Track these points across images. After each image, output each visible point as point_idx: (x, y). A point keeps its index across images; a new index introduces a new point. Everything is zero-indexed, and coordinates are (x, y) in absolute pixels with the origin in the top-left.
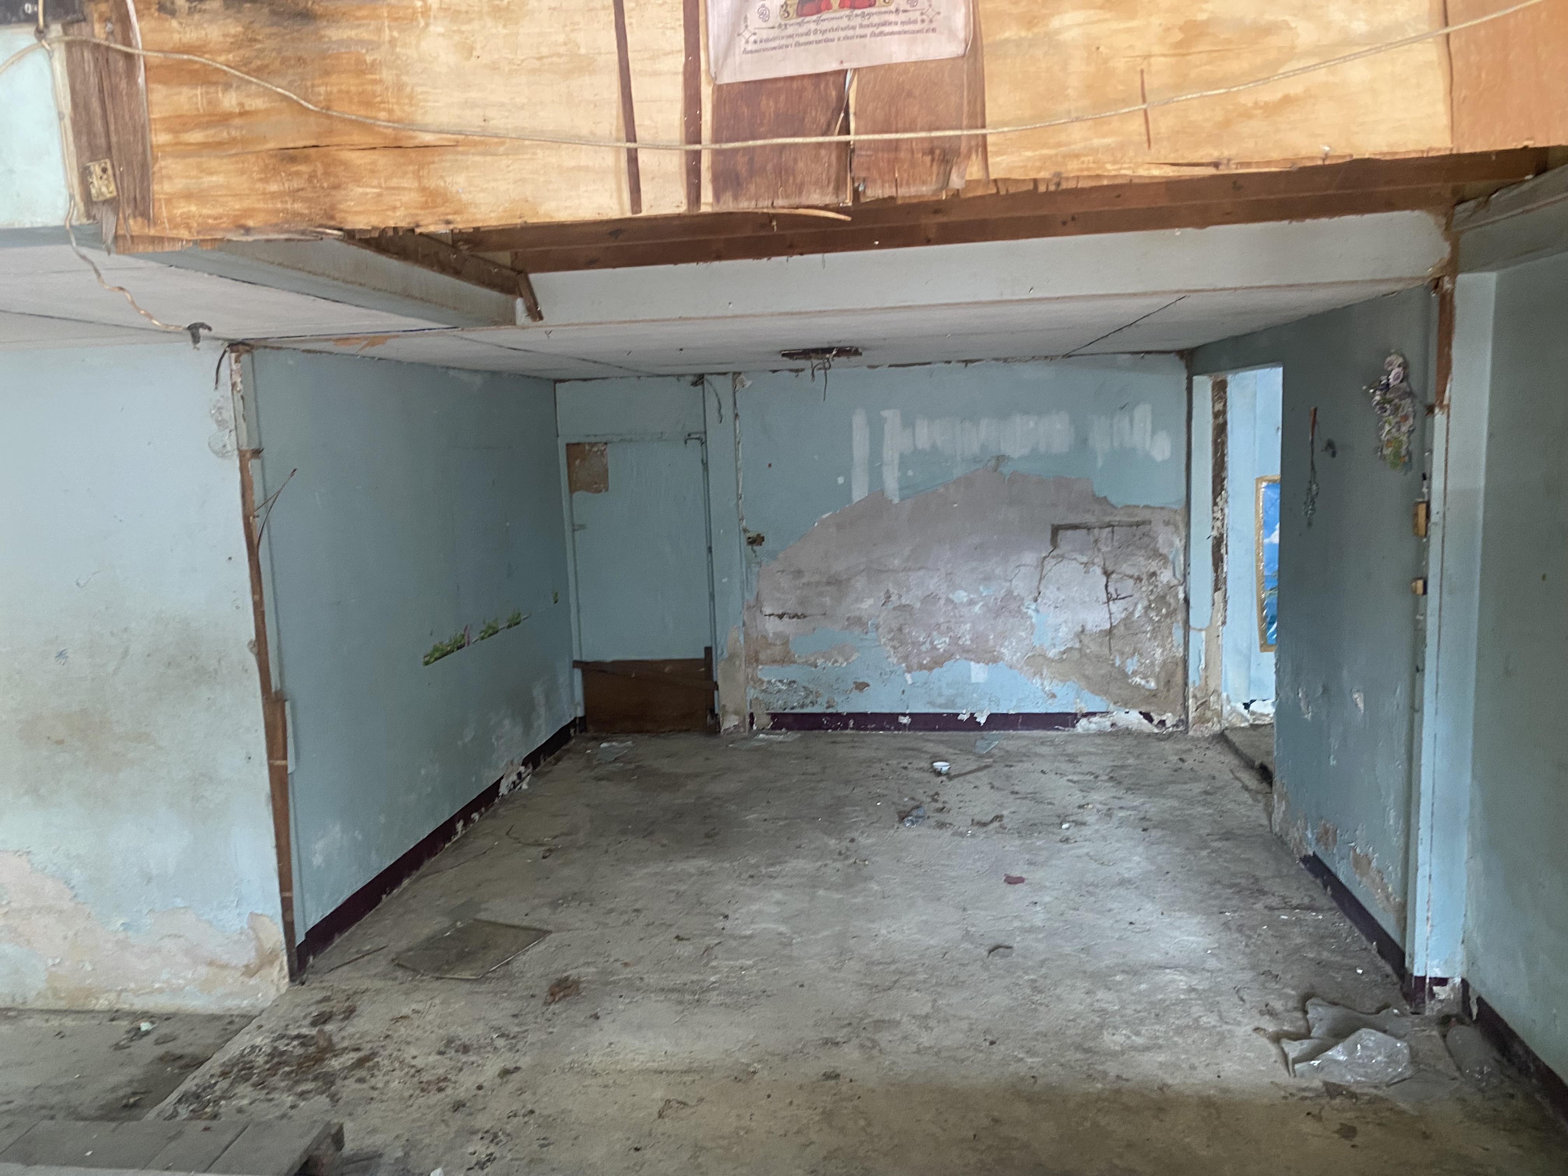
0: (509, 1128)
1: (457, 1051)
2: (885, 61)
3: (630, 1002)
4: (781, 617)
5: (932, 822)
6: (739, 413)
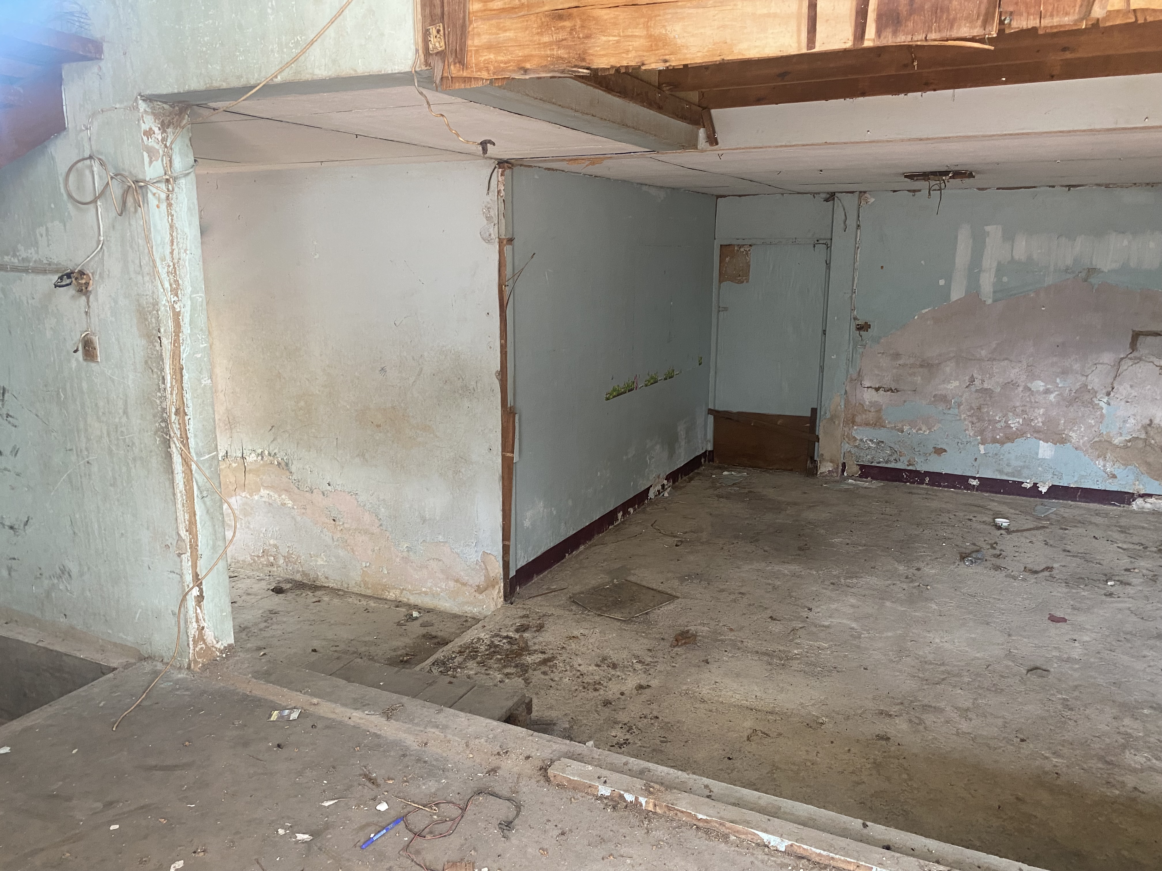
0: (640, 725)
1: (608, 666)
3: (733, 657)
4: (877, 389)
5: (988, 564)
6: (861, 224)
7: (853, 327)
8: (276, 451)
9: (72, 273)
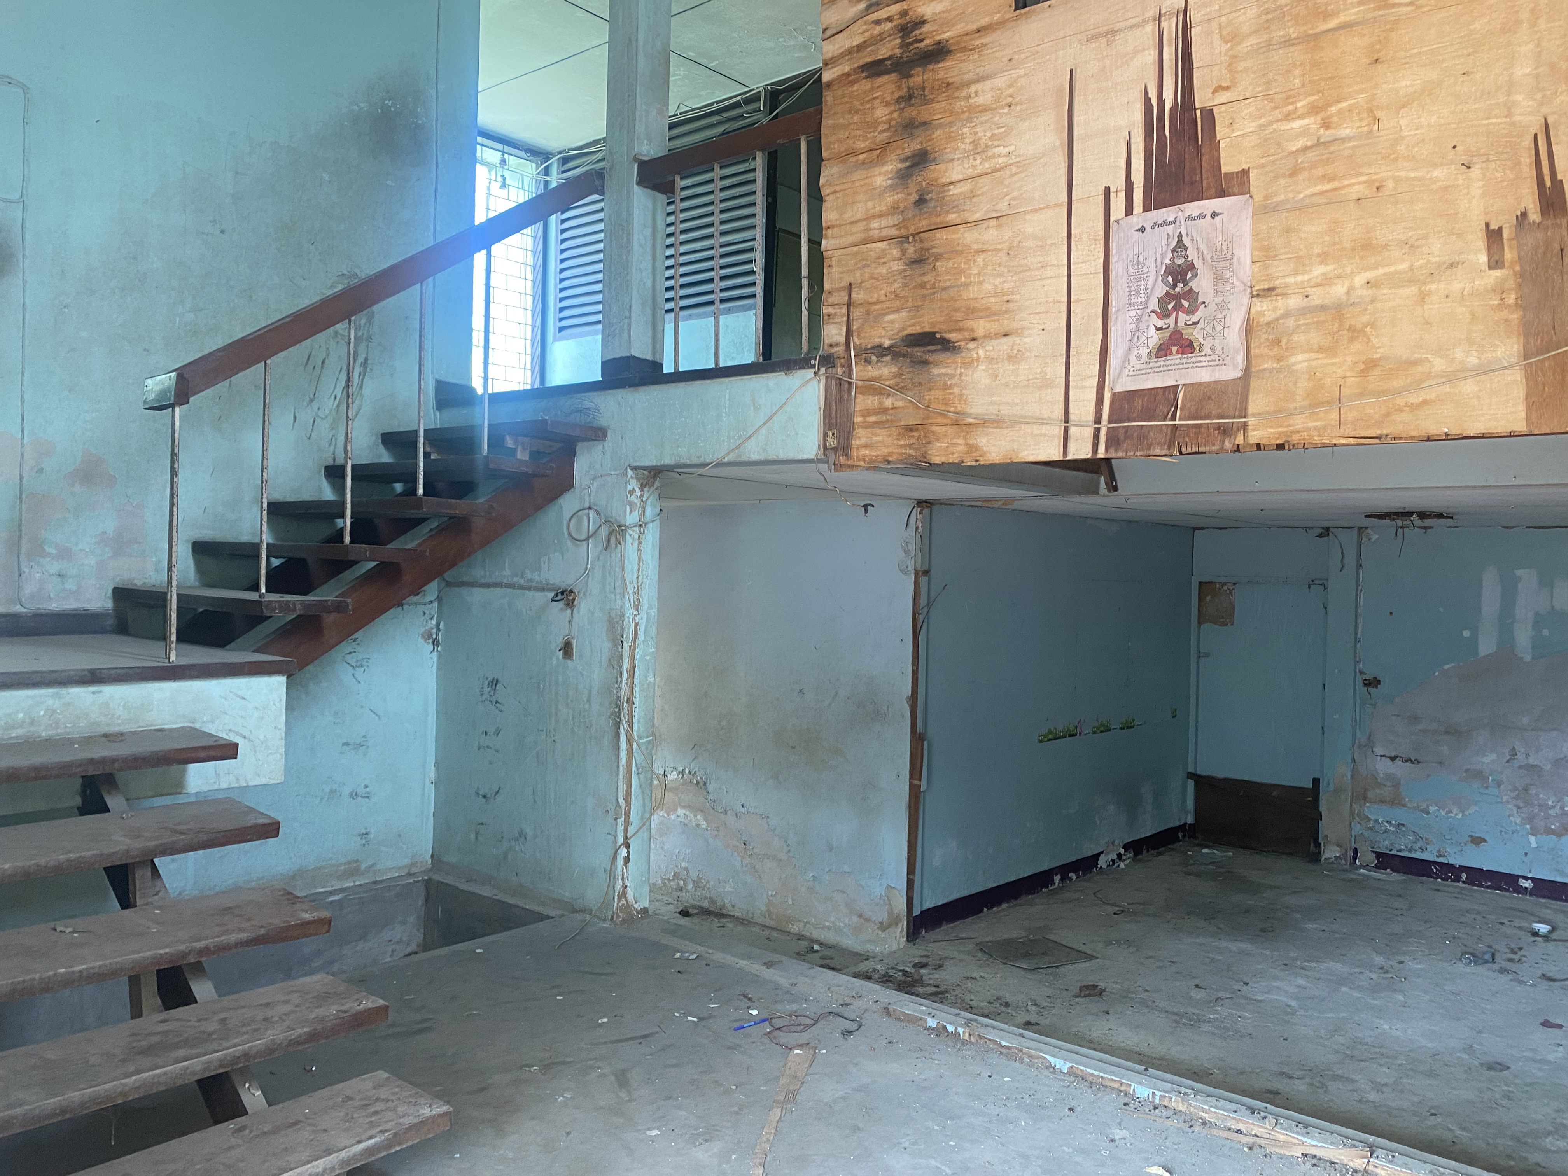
1: (1001, 1004)
2: (1198, 381)
3: (1138, 1012)
4: (1393, 759)
5: (1497, 967)
6: (1363, 563)
7: (1359, 682)
8: (696, 769)
9: (566, 591)
